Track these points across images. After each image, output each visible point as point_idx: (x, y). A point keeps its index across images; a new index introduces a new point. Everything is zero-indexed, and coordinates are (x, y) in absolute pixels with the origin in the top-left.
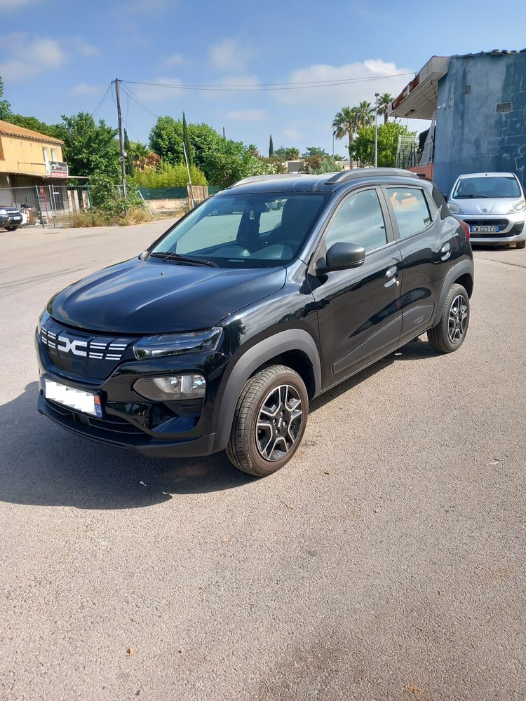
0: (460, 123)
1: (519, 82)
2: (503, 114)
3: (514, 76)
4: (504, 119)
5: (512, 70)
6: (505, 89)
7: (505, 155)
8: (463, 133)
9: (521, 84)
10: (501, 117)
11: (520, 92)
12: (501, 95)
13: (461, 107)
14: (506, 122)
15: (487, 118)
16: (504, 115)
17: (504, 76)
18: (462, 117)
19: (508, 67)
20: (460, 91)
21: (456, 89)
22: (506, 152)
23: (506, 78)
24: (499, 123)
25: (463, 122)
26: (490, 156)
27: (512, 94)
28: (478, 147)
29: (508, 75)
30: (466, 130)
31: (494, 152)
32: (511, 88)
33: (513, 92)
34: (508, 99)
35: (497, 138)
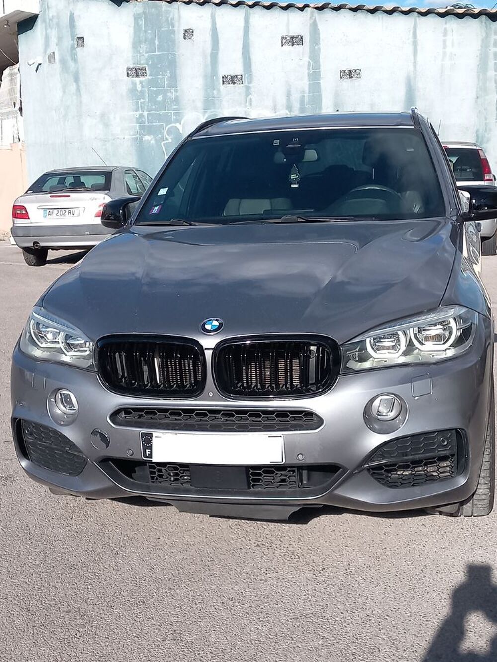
0: (73, 87)
1: (153, 40)
2: (137, 80)
3: (145, 32)
4: (139, 87)
5: (142, 23)
6: (136, 45)
7: (147, 138)
8: (80, 102)
9: (157, 42)
10: (134, 84)
11: (157, 53)
12: (130, 54)
13: (72, 64)
14: (142, 92)
15: (114, 84)
16: (138, 83)
17: (132, 29)
18: (76, 80)
19: (137, 18)
20: (67, 44)
21: (60, 39)
22: (149, 134)
23: (135, 32)
24: (133, 91)
25: (78, 89)
26: (127, 137)
27: (146, 55)
28: (107, 125)
29: (137, 28)
30: (85, 98)
31: (131, 133)
32: (144, 47)
33: (146, 53)
34: (142, 62)
35: (132, 113)
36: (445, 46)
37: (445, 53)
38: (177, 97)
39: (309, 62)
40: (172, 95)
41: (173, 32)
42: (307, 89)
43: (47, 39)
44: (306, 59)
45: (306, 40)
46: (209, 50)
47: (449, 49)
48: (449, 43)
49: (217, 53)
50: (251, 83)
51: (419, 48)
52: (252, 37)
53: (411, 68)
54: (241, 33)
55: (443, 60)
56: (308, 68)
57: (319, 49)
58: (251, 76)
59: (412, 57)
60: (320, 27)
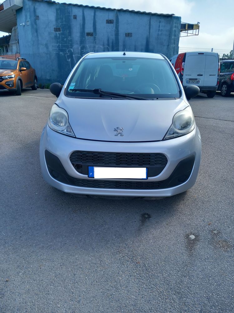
2: (58, 33)
3: (60, 15)
4: (58, 35)
5: (59, 12)
6: (57, 20)
7: (61, 53)
8: (38, 40)
9: (64, 19)
11: (64, 23)
12: (55, 23)
13: (35, 26)
14: (59, 37)
15: (50, 33)
17: (55, 14)
18: (37, 32)
19: (57, 10)
20: (33, 18)
21: (30, 17)
24: (56, 37)
25: (37, 35)
26: (54, 52)
28: (47, 48)
29: (57, 14)
30: (40, 38)
31: (56, 51)
32: (60, 21)
33: (61, 23)
34: (59, 26)
35: (56, 44)
36: (159, 27)
37: (159, 29)
38: (71, 40)
39: (115, 30)
40: (69, 38)
41: (70, 16)
42: (114, 39)
43: (26, 16)
44: (114, 28)
45: (115, 21)
46: (82, 24)
47: (161, 28)
48: (161, 26)
49: (85, 25)
50: (96, 35)
51: (151, 27)
52: (97, 19)
53: (148, 34)
54: (93, 18)
55: (158, 32)
56: (115, 32)
57: (119, 25)
58: (96, 33)
59: (148, 30)
60: (119, 17)
